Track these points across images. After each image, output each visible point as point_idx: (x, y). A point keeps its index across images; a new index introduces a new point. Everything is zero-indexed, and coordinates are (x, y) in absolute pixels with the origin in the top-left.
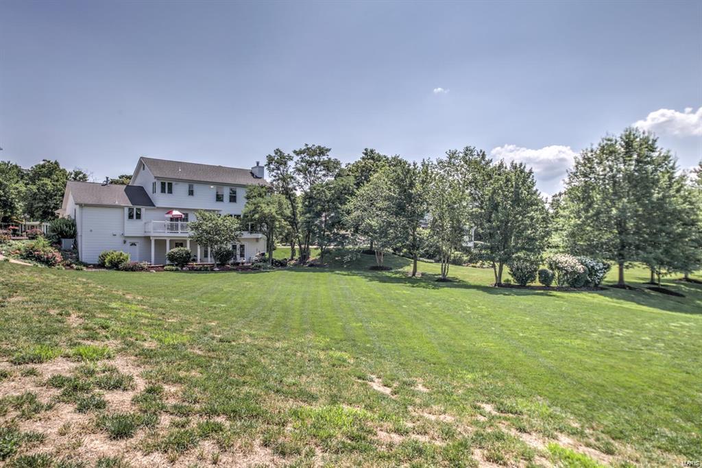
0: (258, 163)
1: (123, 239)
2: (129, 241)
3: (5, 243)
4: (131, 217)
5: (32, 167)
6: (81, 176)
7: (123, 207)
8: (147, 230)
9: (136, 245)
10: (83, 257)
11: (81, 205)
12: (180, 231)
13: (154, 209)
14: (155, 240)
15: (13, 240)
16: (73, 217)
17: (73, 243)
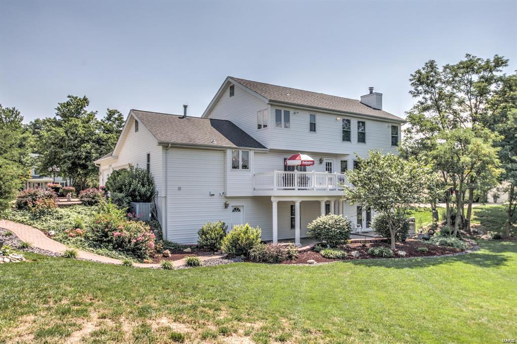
0: (371, 89)
1: (224, 201)
2: (232, 204)
3: (49, 213)
4: (235, 167)
5: (31, 122)
6: (116, 116)
7: (224, 150)
8: (257, 187)
9: (239, 211)
10: (169, 234)
11: (166, 146)
12: (296, 187)
14: (279, 203)
15: (61, 206)
16: (145, 167)
17: (150, 209)
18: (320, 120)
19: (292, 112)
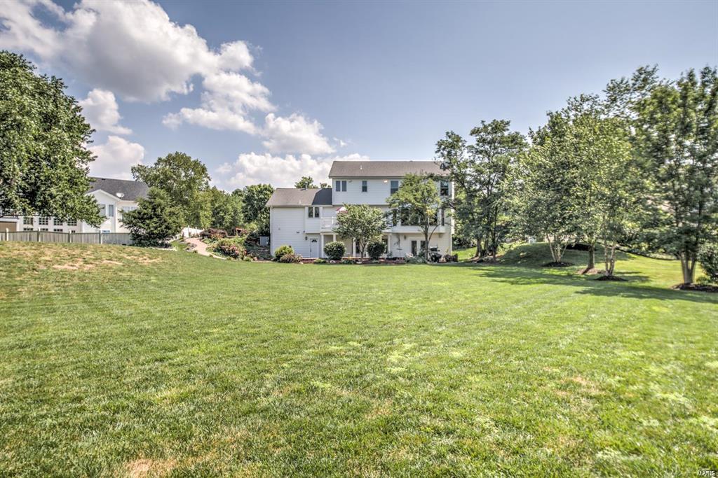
1: (305, 236)
2: (309, 237)
4: (310, 215)
7: (303, 207)
9: (316, 241)
13: (330, 208)
14: (324, 235)
18: (370, 184)
19: (348, 181)
